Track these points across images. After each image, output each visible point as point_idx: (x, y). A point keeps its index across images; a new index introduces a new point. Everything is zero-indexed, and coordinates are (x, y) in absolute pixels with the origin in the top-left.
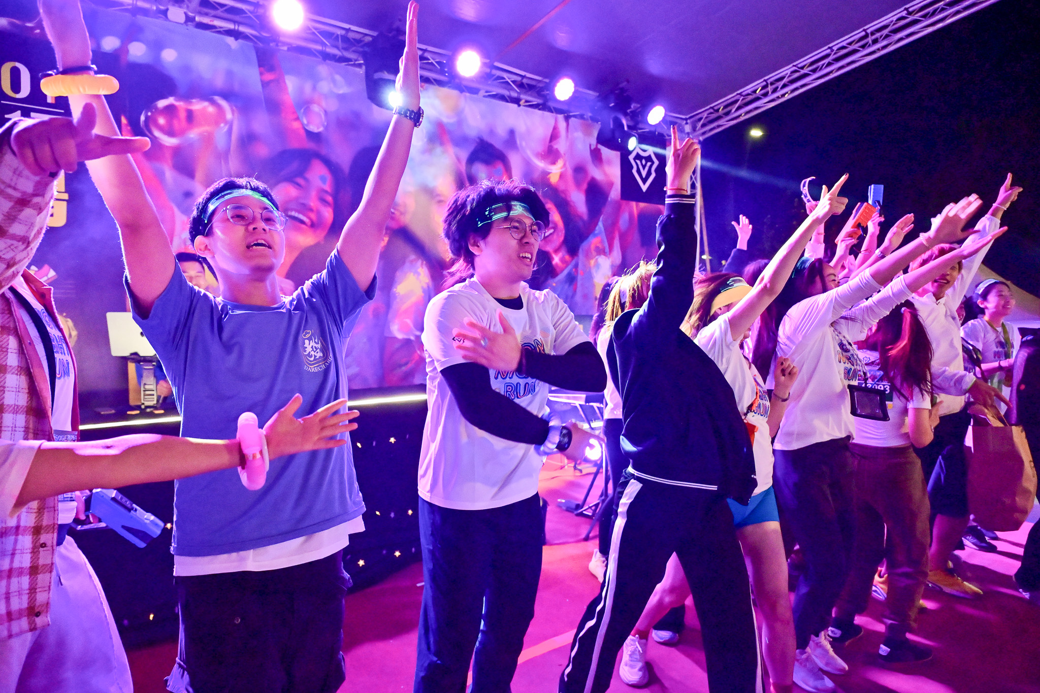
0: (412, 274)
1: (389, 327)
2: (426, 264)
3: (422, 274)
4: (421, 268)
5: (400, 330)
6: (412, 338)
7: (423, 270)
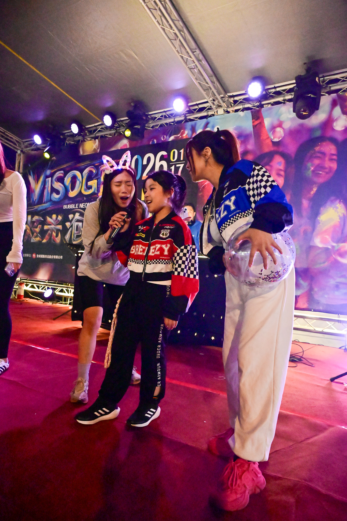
0: (332, 208)
1: (314, 240)
2: (342, 202)
3: (340, 208)
4: (339, 204)
5: (322, 242)
6: (330, 247)
7: (340, 205)
